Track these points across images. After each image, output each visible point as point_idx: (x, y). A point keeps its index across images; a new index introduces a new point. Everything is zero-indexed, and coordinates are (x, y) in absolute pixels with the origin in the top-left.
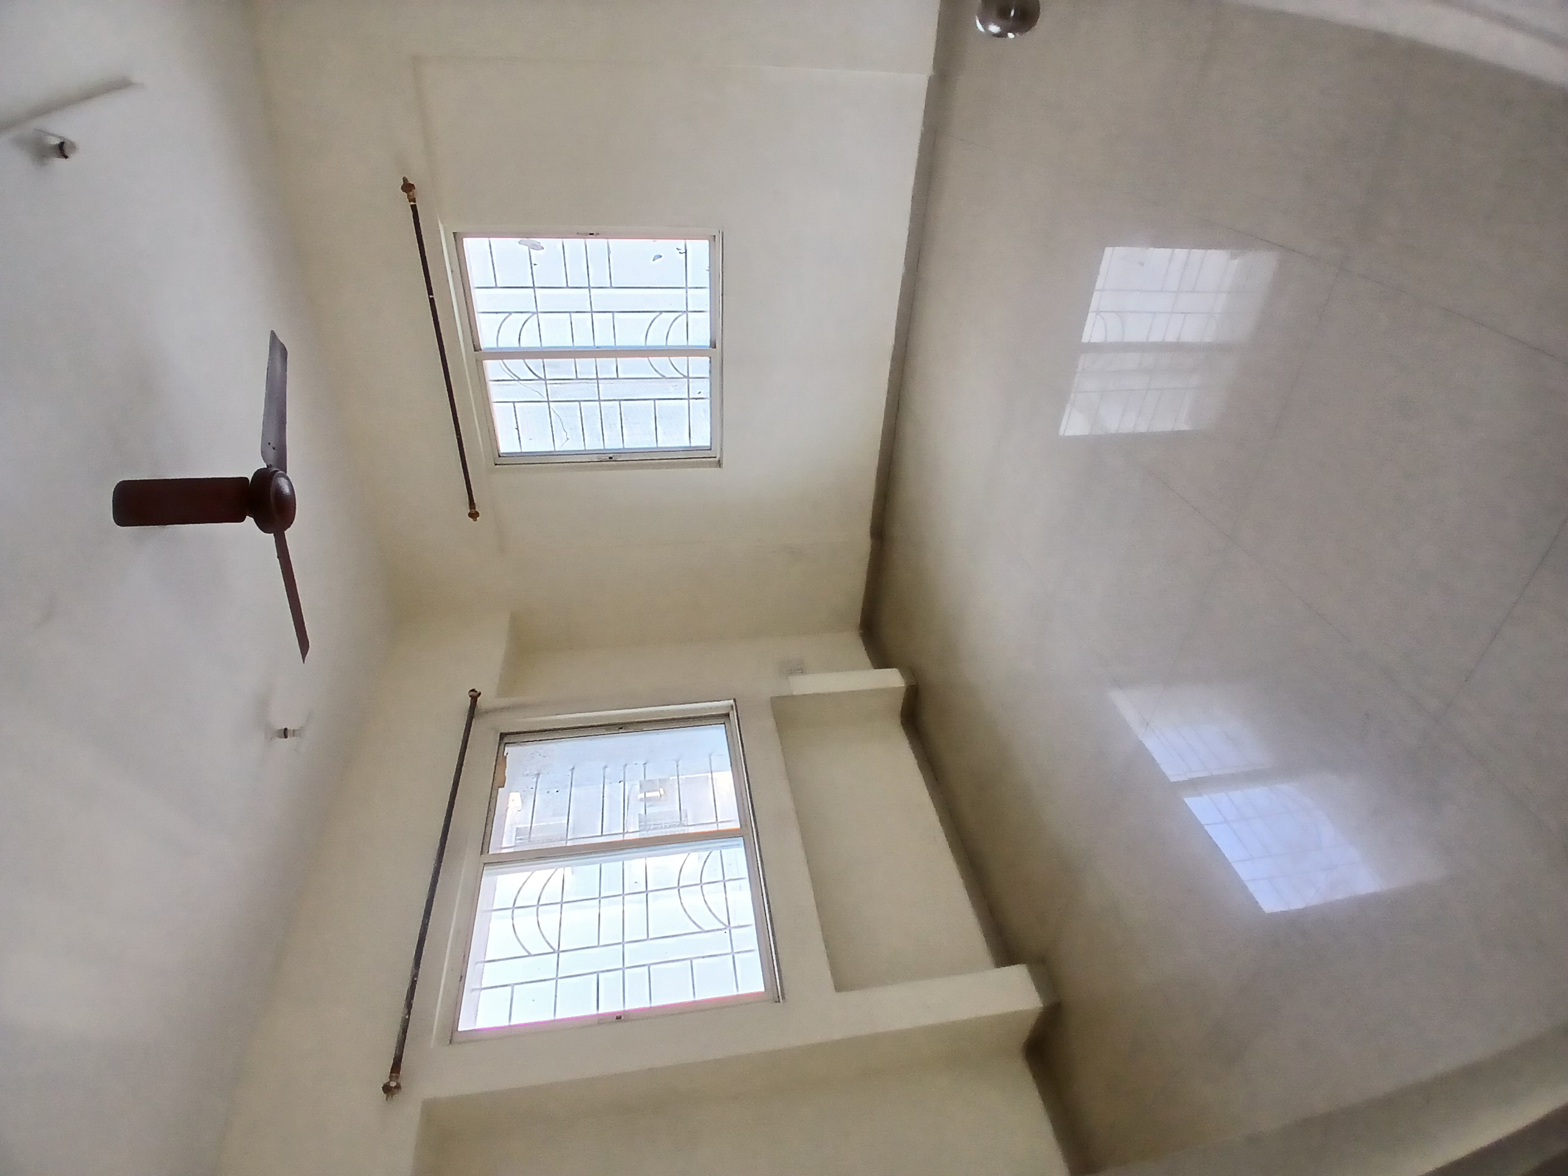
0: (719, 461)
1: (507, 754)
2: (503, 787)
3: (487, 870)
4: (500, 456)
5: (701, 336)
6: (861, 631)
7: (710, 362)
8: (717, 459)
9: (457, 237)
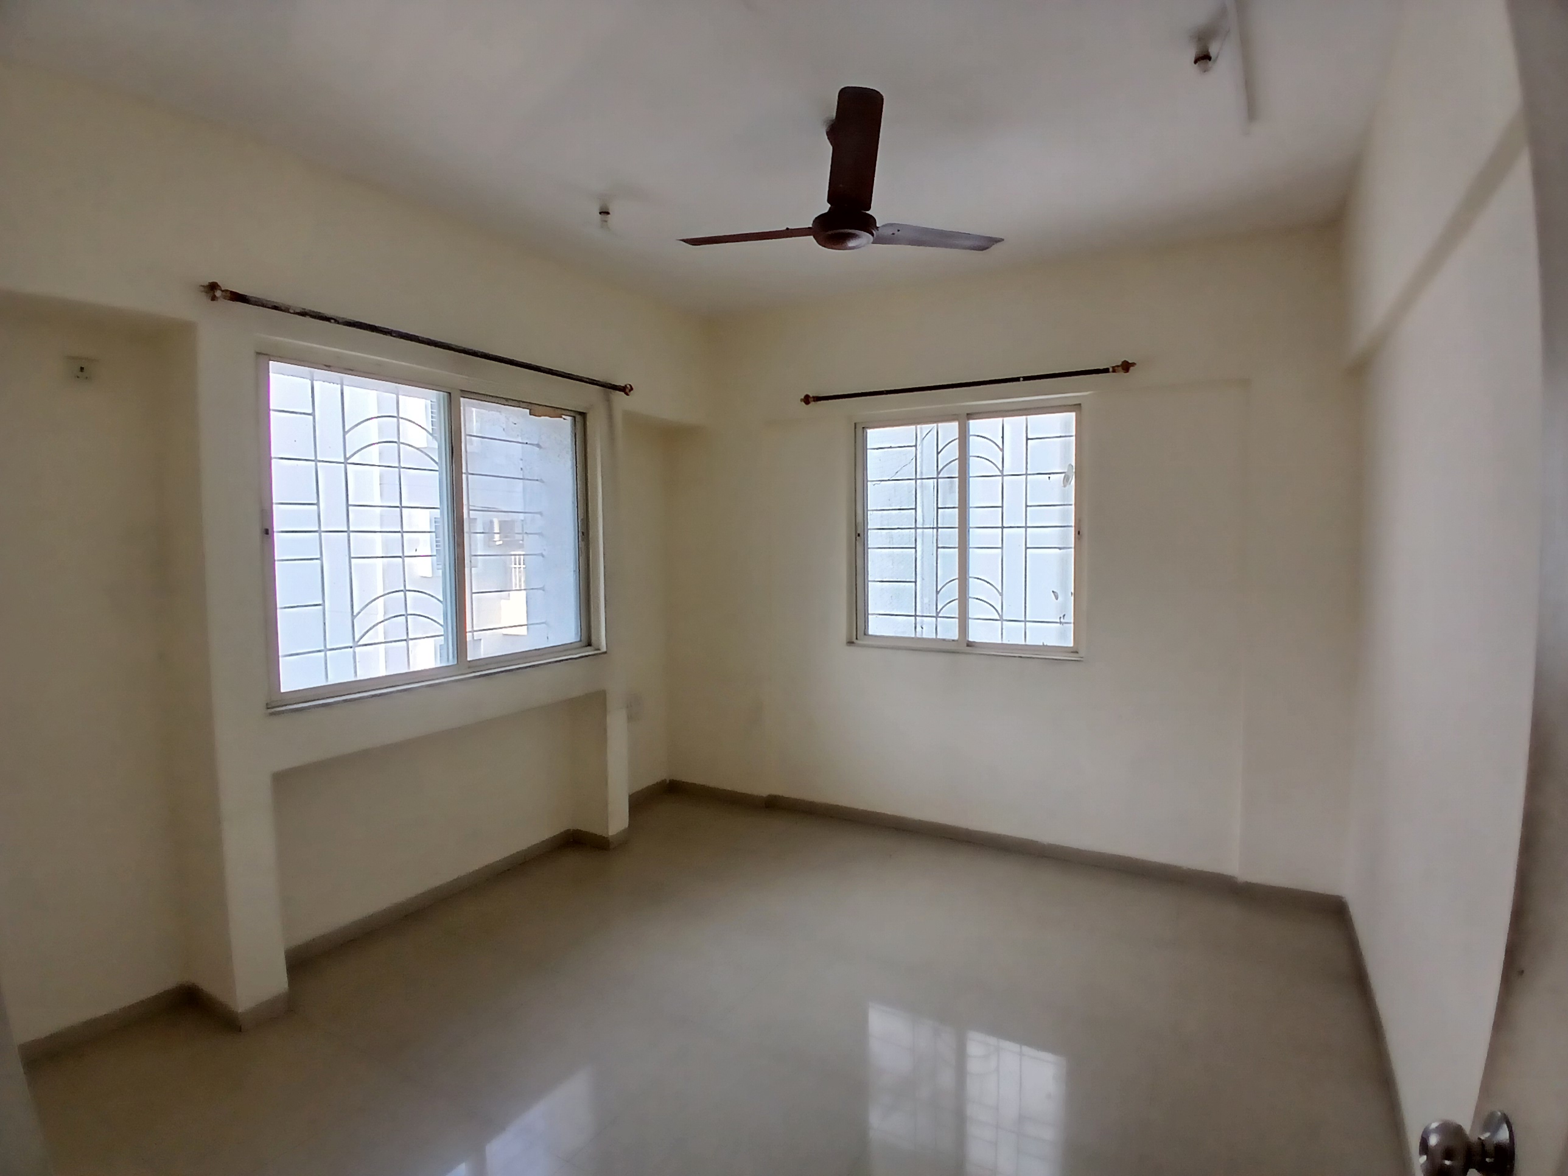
0: (853, 643)
1: (564, 419)
2: (530, 414)
3: (444, 395)
4: (863, 428)
5: (978, 633)
6: (668, 781)
7: (953, 640)
8: (855, 640)
9: (1076, 407)
